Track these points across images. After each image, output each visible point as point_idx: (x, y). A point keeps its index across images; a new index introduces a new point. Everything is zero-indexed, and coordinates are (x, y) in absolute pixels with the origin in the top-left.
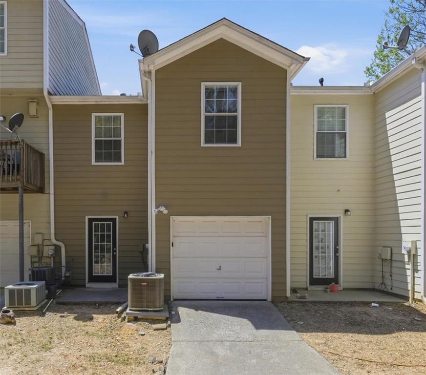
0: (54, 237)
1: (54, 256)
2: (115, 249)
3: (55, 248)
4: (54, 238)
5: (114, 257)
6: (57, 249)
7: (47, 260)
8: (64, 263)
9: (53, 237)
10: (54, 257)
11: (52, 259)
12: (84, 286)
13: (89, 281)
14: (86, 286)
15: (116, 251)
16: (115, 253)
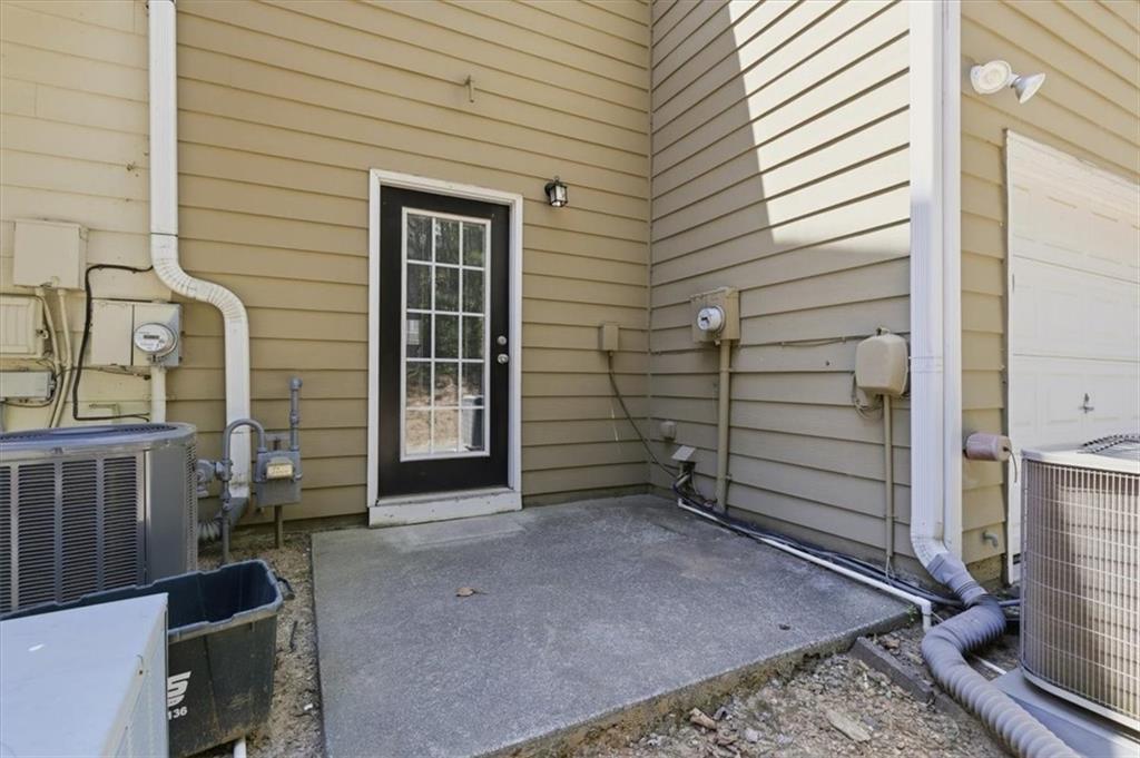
0: (173, 253)
1: (174, 362)
2: (502, 340)
3: (183, 315)
4: (174, 264)
5: (501, 374)
6: (197, 322)
7: (126, 393)
8: (238, 404)
9: (164, 252)
10: (170, 373)
11: (159, 379)
12: (363, 518)
13: (384, 491)
14: (373, 520)
15: (506, 349)
16: (502, 358)
